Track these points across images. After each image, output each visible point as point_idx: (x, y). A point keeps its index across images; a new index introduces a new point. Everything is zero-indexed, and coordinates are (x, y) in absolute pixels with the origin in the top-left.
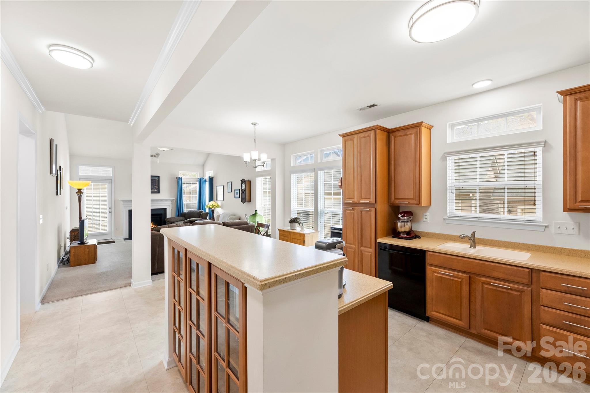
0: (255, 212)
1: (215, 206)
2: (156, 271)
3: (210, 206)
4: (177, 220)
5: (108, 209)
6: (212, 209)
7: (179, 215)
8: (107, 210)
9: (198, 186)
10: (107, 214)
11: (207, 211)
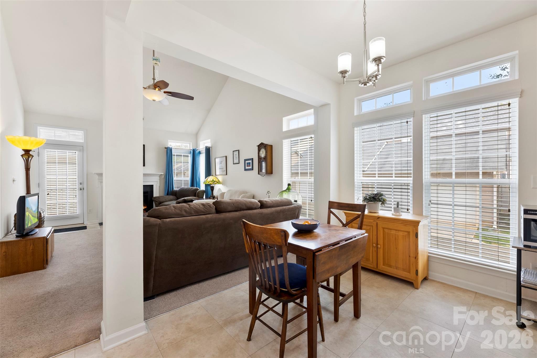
0: (287, 186)
1: (215, 181)
2: (150, 294)
3: (210, 182)
4: (167, 200)
5: (78, 184)
6: (211, 186)
7: (169, 194)
8: (77, 186)
9: (190, 159)
10: (77, 192)
11: (203, 188)
